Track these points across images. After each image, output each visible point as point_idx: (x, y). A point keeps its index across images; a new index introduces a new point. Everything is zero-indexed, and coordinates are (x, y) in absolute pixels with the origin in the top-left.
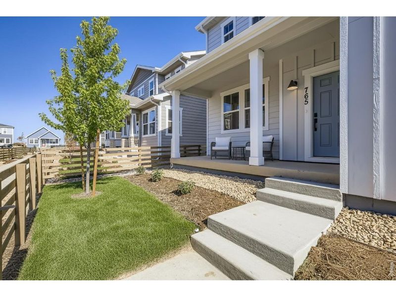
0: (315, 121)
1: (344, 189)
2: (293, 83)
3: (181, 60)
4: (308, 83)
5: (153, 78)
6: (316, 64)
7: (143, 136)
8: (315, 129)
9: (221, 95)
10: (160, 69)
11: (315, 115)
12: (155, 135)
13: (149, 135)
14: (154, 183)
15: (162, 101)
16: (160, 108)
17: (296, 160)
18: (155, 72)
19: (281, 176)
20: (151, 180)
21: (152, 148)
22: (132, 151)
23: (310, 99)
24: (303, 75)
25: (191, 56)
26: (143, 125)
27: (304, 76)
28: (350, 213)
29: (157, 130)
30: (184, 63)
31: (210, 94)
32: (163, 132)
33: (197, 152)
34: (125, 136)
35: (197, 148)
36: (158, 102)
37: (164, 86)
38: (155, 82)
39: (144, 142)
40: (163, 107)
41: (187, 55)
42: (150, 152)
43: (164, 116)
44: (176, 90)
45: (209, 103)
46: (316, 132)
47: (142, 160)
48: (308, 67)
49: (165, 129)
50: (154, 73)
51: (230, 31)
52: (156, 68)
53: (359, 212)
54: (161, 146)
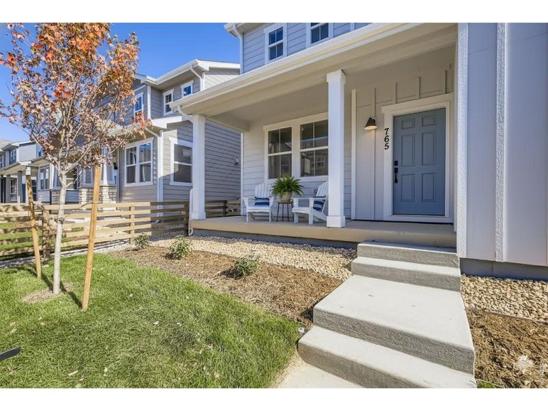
0: (396, 171)
1: (461, 252)
2: (371, 122)
3: (194, 72)
4: (389, 124)
5: (142, 93)
6: (399, 101)
7: (126, 185)
8: (396, 181)
9: (264, 129)
10: (154, 80)
11: (396, 163)
12: (150, 183)
13: (137, 183)
14: (177, 261)
15: (164, 130)
16: (161, 140)
17: (373, 219)
18: (146, 84)
19: (374, 241)
20: (170, 256)
21: (152, 204)
22: (104, 209)
23: (390, 143)
24: (383, 112)
25: (210, 69)
26: (126, 166)
27: (384, 114)
28: (471, 281)
29: (156, 175)
30: (199, 76)
31: (247, 125)
32: (166, 179)
33: (221, 210)
34: (88, 185)
35: (222, 205)
36: (158, 131)
37: (181, 106)
38: (145, 99)
39: (127, 195)
40: (167, 141)
41: (205, 65)
42: (148, 212)
43: (167, 155)
44: (200, 115)
45: (245, 139)
46: (396, 184)
47: (136, 224)
48: (387, 103)
49: (169, 175)
50: (143, 84)
51: (277, 41)
52: (148, 77)
53: (480, 278)
54: (162, 201)
